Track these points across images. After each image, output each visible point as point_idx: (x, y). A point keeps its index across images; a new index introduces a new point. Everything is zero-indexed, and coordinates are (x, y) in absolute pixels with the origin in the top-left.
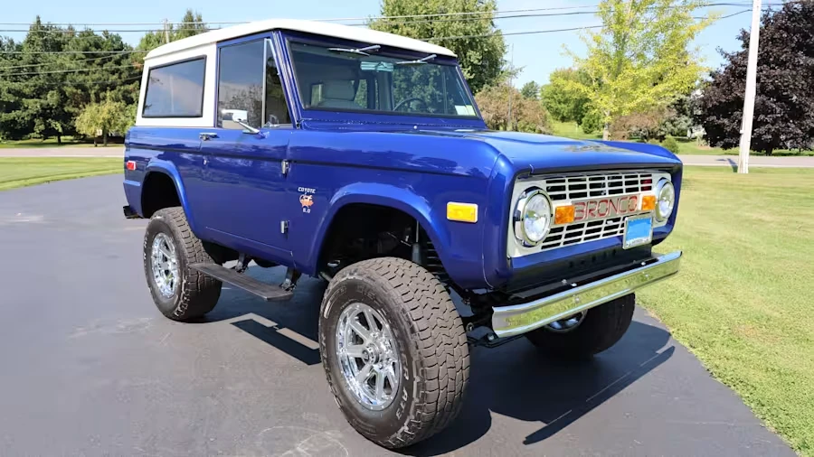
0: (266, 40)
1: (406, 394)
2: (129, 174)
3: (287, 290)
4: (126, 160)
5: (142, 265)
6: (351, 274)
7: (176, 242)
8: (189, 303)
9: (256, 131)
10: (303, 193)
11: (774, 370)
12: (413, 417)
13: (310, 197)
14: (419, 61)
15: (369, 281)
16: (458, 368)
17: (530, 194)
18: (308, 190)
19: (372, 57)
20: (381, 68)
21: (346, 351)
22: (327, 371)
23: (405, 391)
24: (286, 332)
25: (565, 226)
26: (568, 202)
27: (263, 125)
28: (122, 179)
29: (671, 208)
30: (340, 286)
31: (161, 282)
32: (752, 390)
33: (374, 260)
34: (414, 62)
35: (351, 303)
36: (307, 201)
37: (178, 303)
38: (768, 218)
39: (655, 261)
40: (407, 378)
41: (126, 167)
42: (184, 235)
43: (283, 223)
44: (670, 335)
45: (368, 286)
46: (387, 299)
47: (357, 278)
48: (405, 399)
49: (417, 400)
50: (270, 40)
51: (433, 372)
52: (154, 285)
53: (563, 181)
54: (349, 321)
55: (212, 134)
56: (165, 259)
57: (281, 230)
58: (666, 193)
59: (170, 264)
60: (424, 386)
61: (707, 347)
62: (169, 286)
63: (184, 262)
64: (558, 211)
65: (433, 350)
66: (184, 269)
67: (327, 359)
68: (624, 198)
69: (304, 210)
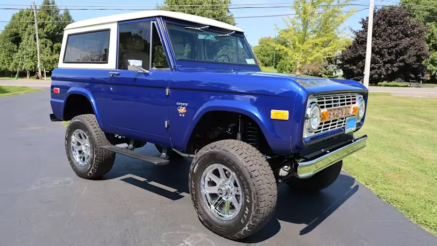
0: (152, 22)
1: (247, 210)
2: (54, 95)
3: (165, 159)
4: (52, 87)
6: (212, 148)
7: (89, 134)
8: (97, 168)
9: (147, 72)
10: (180, 106)
11: (409, 194)
12: (251, 222)
13: (184, 108)
14: (227, 35)
15: (223, 151)
16: (273, 196)
17: (312, 105)
18: (183, 104)
19: (205, 32)
20: (208, 38)
21: (206, 190)
22: (194, 201)
23: (247, 208)
24: (153, 183)
25: (324, 122)
26: (325, 110)
27: (150, 68)
28: (49, 98)
29: (363, 113)
30: (205, 154)
31: (77, 158)
32: (402, 204)
33: (224, 140)
34: (225, 35)
35: (211, 164)
36: (182, 110)
37: (90, 169)
38: (383, 119)
39: (356, 140)
40: (248, 202)
41: (52, 91)
42: (94, 130)
43: (166, 122)
44: (354, 179)
45: (224, 154)
46: (235, 160)
47: (216, 150)
48: (247, 213)
49: (254, 213)
50: (155, 22)
51: (263, 198)
52: (72, 159)
53: (323, 99)
54: (208, 174)
55: (116, 73)
56: (79, 144)
57: (165, 126)
58: (362, 105)
59: (83, 147)
60: (258, 205)
61: (374, 184)
62: (82, 160)
63: (95, 146)
64: (323, 114)
65: (262, 186)
66: (95, 149)
67: (195, 195)
68: (346, 107)
69: (180, 115)
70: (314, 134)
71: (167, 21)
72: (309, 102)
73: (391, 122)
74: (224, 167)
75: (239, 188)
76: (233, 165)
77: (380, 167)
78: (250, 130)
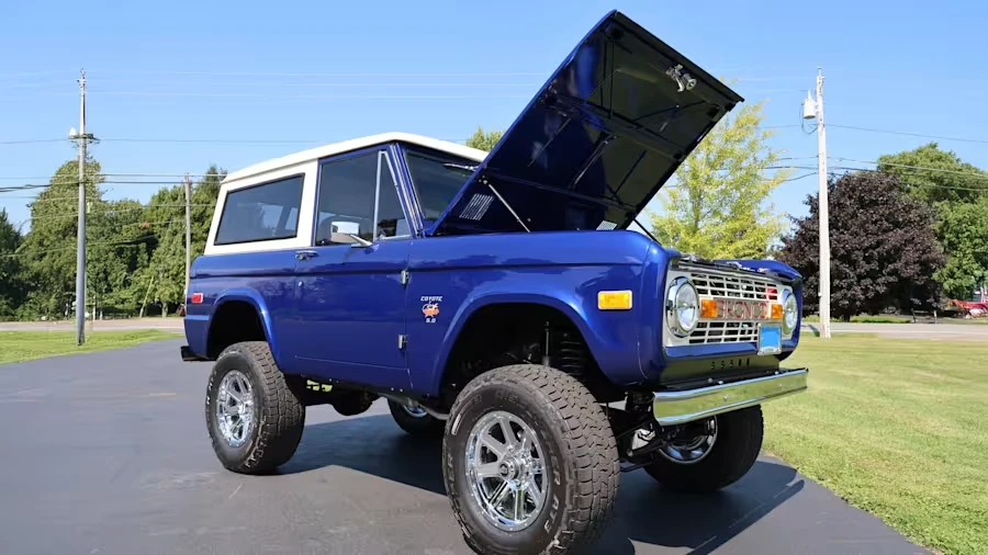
0: (380, 153)
1: (557, 502)
2: (193, 308)
5: (203, 410)
6: (486, 381)
7: (253, 377)
8: (265, 449)
9: (368, 243)
10: (427, 302)
11: (907, 494)
12: (566, 528)
13: (435, 306)
15: (510, 384)
16: (610, 472)
17: (679, 283)
18: (434, 299)
21: (481, 471)
23: (555, 498)
25: (709, 322)
26: (710, 297)
27: (375, 238)
28: (183, 316)
29: (796, 320)
30: (474, 394)
31: (226, 429)
32: (891, 511)
35: (486, 413)
36: (431, 311)
37: (251, 449)
38: (861, 374)
40: (558, 483)
41: (189, 302)
42: (264, 370)
43: (401, 338)
44: (795, 471)
45: (510, 390)
46: (532, 400)
47: (495, 383)
48: (556, 508)
49: (570, 507)
50: (386, 153)
51: (586, 474)
52: (218, 435)
53: (704, 276)
54: (481, 435)
55: (309, 253)
56: (233, 403)
57: (398, 345)
59: (241, 407)
60: (578, 489)
61: (836, 478)
62: (236, 435)
63: (264, 400)
64: (703, 305)
65: (586, 450)
66: (263, 408)
67: (455, 482)
68: (755, 303)
69: (428, 321)
70: (685, 342)
71: (408, 151)
72: (672, 275)
74: (512, 417)
75: (541, 458)
76: (527, 409)
77: (849, 450)
78: (566, 346)
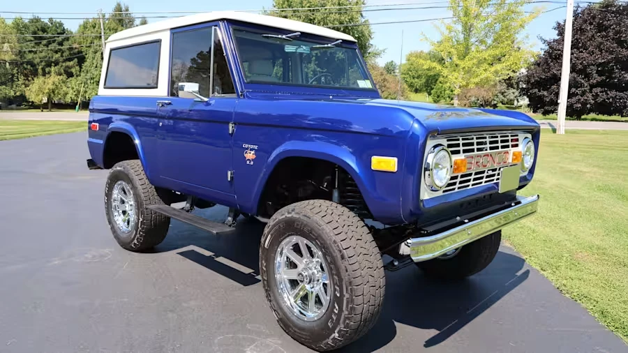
0: (213, 28)
1: (337, 307)
2: (92, 133)
3: (230, 226)
4: (90, 122)
5: (103, 206)
6: (289, 213)
7: (134, 188)
8: (144, 237)
9: (206, 99)
10: (247, 149)
12: (343, 326)
13: (253, 152)
14: (329, 45)
15: (305, 219)
16: (377, 287)
17: (436, 149)
18: (252, 147)
19: (295, 42)
20: (300, 50)
21: (283, 275)
22: (266, 291)
23: (336, 305)
24: (221, 260)
25: (460, 175)
26: (461, 156)
27: (211, 95)
28: (87, 138)
29: (532, 161)
30: (279, 222)
31: (119, 220)
32: (594, 303)
33: (307, 201)
34: (326, 46)
35: (288, 236)
36: (250, 155)
37: (134, 237)
39: (519, 203)
40: (338, 295)
41: (90, 128)
42: (140, 183)
44: (524, 261)
45: (305, 223)
46: (321, 232)
47: (295, 216)
48: (337, 312)
49: (346, 313)
50: (217, 28)
51: (359, 291)
52: (114, 223)
53: (458, 140)
54: (286, 248)
55: (167, 102)
56: (123, 202)
57: (227, 178)
58: (528, 149)
59: (127, 205)
60: (352, 301)
61: (555, 270)
62: (126, 224)
63: (141, 203)
64: (455, 163)
65: (359, 273)
66: (141, 210)
67: (267, 281)
68: (499, 153)
69: (248, 162)
70: (440, 193)
71: (234, 27)
72: (430, 143)
73: (595, 173)
74: (306, 241)
75: (326, 273)
76: (317, 239)
77: (567, 243)
78: (349, 186)
